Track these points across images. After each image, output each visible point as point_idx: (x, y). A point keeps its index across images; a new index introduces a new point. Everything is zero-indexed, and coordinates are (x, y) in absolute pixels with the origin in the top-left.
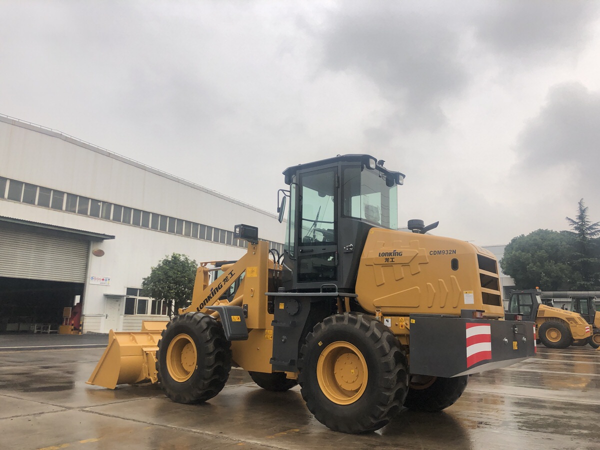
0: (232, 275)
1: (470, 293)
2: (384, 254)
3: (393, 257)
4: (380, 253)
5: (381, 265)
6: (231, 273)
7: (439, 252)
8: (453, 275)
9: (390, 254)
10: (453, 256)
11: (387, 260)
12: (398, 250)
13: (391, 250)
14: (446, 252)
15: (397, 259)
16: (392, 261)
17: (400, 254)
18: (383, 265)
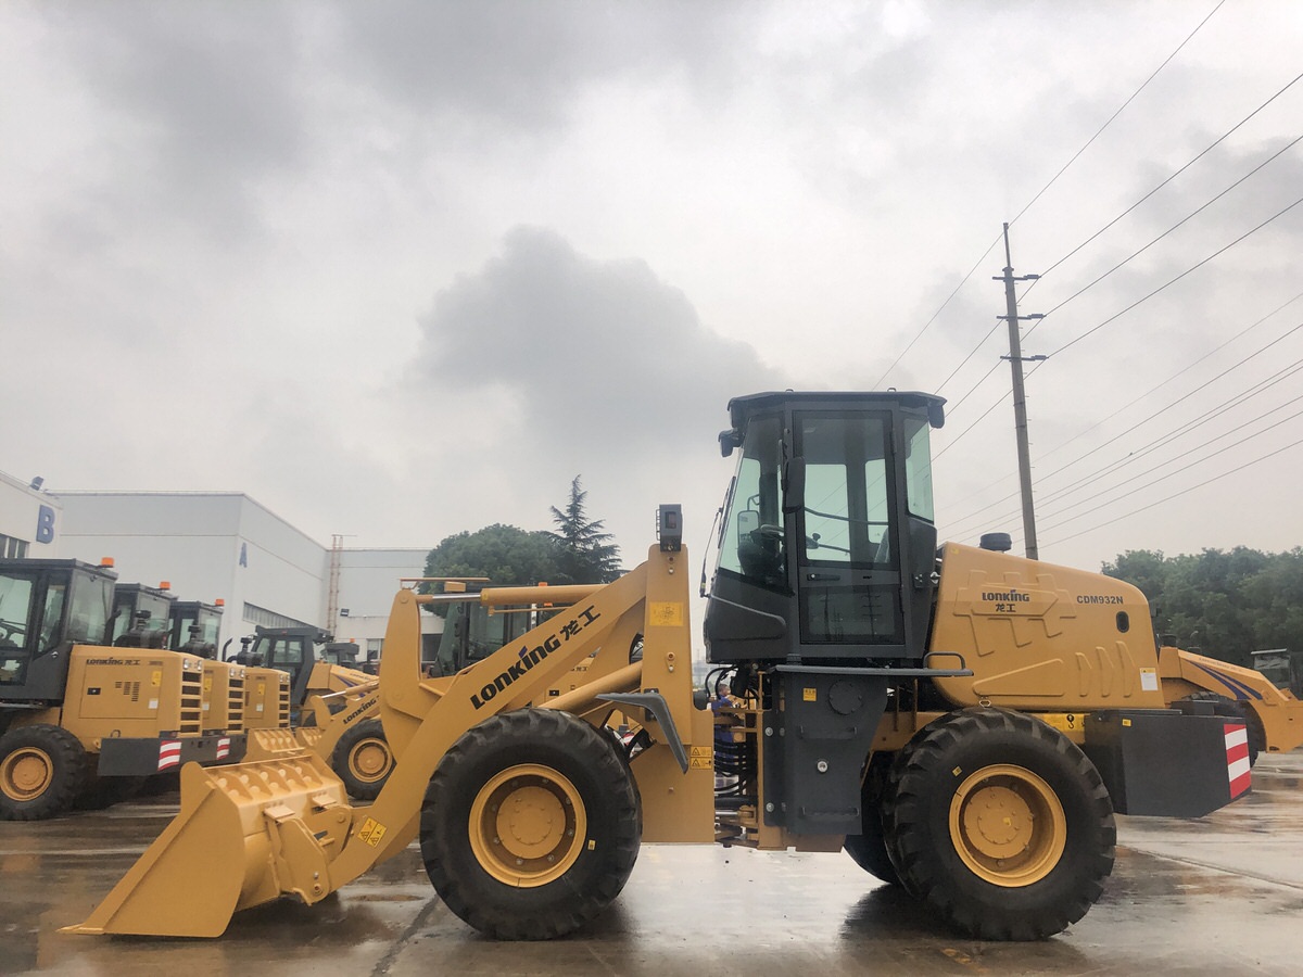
0: (591, 619)
1: (1150, 671)
2: (992, 597)
3: (1011, 602)
4: (984, 594)
5: (986, 618)
6: (587, 613)
7: (1095, 599)
8: (1121, 640)
9: (1005, 597)
10: (1118, 608)
11: (1000, 607)
12: (1020, 591)
13: (1005, 589)
14: (1105, 600)
15: (1020, 607)
16: (1011, 610)
17: (1024, 598)
18: (992, 617)
